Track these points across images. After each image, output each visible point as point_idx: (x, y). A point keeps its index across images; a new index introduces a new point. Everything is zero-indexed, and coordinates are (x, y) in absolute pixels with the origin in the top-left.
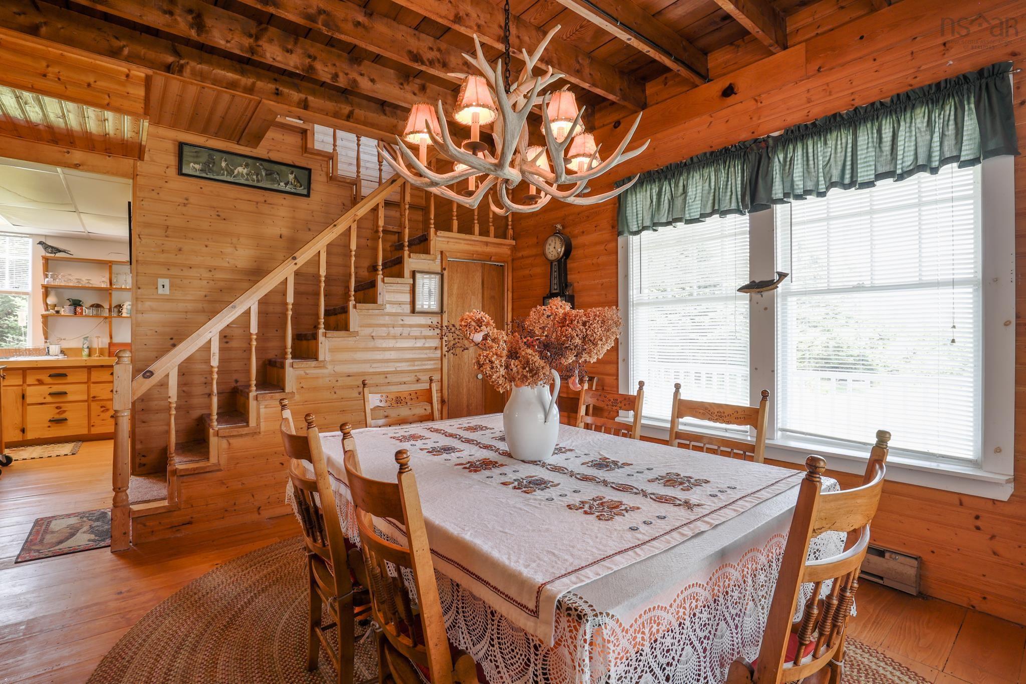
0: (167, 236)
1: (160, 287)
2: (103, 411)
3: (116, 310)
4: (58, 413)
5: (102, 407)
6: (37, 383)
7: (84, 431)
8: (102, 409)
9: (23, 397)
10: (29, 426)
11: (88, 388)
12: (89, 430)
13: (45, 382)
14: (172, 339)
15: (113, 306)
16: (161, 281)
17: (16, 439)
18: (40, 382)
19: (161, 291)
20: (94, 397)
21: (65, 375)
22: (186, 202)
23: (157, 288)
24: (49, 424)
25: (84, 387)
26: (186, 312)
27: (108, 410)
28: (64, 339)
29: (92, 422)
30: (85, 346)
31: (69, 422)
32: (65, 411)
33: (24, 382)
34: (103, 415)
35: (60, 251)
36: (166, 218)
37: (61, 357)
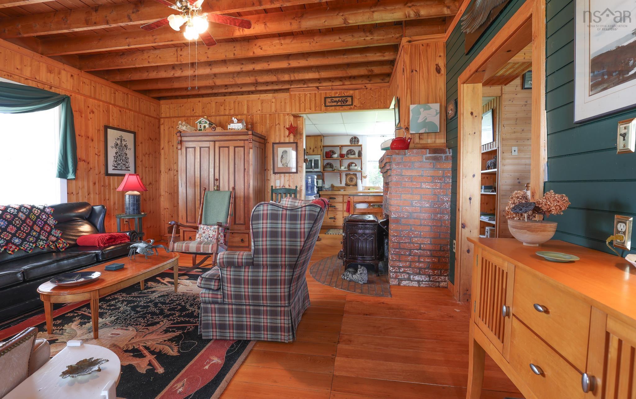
0: (516, 124)
1: (513, 151)
14: (518, 179)
16: (514, 148)
19: (513, 153)
22: (526, 103)
23: (512, 152)
26: (526, 164)
36: (516, 114)
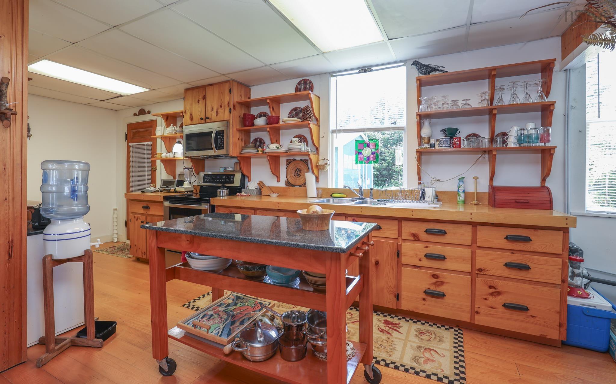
2: (492, 294)
3: (499, 139)
4: (435, 284)
5: (490, 287)
6: (412, 238)
7: (465, 317)
8: (491, 290)
9: (398, 254)
10: (404, 294)
11: (473, 253)
12: (472, 317)
13: (421, 239)
15: (496, 134)
17: (390, 306)
18: (416, 238)
20: (480, 270)
21: (444, 233)
24: (424, 296)
25: (467, 252)
27: (499, 293)
28: (439, 180)
29: (476, 306)
30: (461, 190)
31: (447, 300)
32: (442, 283)
33: (400, 234)
34: (492, 300)
35: (434, 69)
37: (437, 206)
